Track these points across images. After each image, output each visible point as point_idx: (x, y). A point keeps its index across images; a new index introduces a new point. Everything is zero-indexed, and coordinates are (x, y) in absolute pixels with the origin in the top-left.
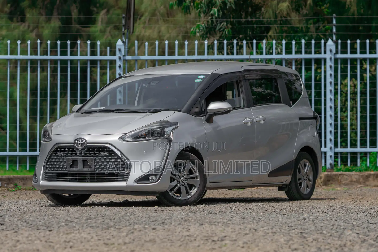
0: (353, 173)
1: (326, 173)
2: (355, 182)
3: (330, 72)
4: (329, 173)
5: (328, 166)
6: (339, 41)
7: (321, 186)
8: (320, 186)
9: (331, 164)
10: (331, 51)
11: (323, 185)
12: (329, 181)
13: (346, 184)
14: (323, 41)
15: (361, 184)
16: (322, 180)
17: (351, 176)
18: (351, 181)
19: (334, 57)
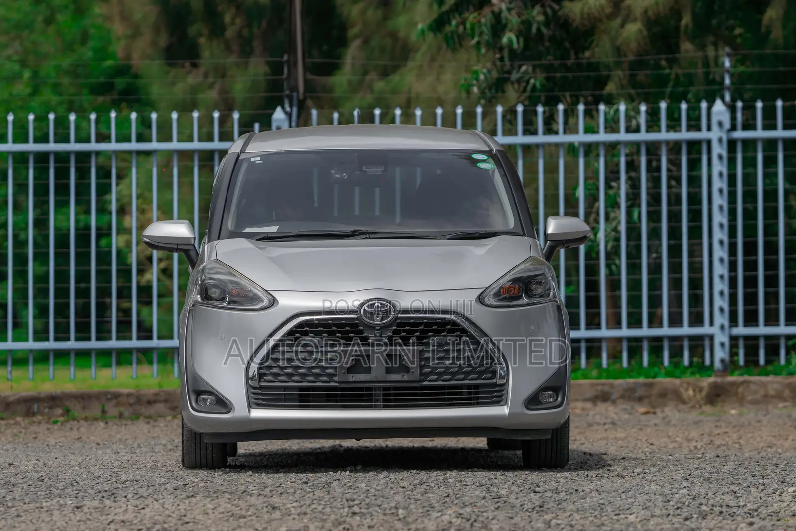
0: (770, 378)
1: (712, 379)
2: (773, 397)
3: (719, 167)
4: (719, 380)
5: (718, 364)
6: (739, 104)
7: (701, 406)
8: (698, 406)
9: (722, 361)
10: (720, 124)
11: (706, 404)
12: (718, 395)
13: (754, 403)
14: (704, 105)
15: (785, 400)
16: (704, 393)
17: (764, 385)
18: (766, 396)
19: (728, 137)
